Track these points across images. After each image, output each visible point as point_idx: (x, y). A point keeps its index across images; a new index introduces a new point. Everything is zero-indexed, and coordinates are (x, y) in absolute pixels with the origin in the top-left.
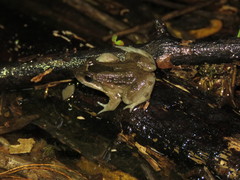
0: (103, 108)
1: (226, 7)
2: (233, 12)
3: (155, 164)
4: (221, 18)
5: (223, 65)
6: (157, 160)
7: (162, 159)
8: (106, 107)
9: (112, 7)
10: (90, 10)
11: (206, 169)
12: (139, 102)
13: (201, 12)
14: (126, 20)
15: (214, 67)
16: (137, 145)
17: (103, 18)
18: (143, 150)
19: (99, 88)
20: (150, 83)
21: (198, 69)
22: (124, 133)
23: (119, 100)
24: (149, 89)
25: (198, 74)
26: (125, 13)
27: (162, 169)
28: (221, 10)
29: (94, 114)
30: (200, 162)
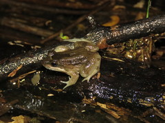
0: (66, 84)
1: (117, 7)
2: (122, 9)
3: (115, 114)
4: (116, 14)
5: (142, 39)
6: (116, 111)
7: (120, 109)
8: (68, 83)
9: (38, 21)
10: (23, 26)
11: (155, 108)
12: (93, 74)
13: (101, 13)
14: (51, 28)
15: (136, 41)
16: (99, 104)
17: (34, 30)
18: (104, 106)
19: (63, 70)
20: (98, 59)
21: (125, 45)
22: (87, 98)
23: (78, 76)
24: (98, 63)
25: (125, 48)
26: (49, 23)
27: (121, 116)
28: (114, 9)
29: (60, 90)
30: (150, 105)
